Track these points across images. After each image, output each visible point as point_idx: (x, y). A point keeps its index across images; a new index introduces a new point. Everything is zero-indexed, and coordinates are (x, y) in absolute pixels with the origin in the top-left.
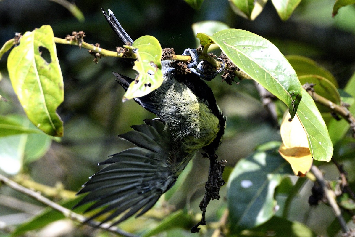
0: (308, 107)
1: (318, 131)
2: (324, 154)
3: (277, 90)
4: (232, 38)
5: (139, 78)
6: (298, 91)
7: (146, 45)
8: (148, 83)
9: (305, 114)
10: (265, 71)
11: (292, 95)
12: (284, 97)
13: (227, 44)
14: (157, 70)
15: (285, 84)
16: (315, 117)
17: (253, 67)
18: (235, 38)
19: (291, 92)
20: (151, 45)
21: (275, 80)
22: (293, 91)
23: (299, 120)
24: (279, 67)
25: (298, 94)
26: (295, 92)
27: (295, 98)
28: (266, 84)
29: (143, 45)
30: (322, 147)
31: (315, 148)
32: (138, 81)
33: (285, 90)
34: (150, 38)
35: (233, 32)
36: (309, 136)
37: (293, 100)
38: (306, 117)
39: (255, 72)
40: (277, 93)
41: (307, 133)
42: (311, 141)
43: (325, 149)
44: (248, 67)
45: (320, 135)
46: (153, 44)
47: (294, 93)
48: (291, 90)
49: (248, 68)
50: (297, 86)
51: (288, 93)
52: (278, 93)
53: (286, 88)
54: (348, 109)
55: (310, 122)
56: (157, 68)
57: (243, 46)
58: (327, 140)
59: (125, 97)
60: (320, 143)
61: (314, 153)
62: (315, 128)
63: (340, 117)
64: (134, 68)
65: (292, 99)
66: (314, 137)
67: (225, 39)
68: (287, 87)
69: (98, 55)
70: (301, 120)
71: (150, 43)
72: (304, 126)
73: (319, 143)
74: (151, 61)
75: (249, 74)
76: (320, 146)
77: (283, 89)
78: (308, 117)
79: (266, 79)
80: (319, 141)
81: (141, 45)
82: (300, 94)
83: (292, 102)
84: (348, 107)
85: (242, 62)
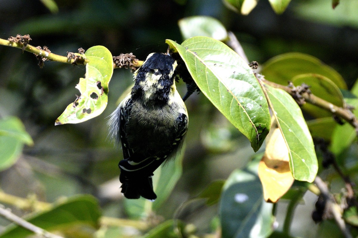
0: (294, 118)
1: (303, 146)
2: (306, 174)
3: (241, 122)
4: (206, 49)
5: (79, 101)
6: (266, 124)
7: (99, 59)
8: (87, 109)
9: (290, 127)
10: (232, 97)
11: (258, 128)
12: (247, 130)
13: (198, 56)
14: (102, 93)
15: (252, 114)
16: (301, 130)
17: (220, 91)
18: (209, 50)
19: (258, 124)
20: (104, 60)
21: (242, 109)
22: (261, 123)
23: (282, 133)
24: (249, 94)
25: (266, 128)
26: (263, 125)
27: (261, 132)
28: (230, 114)
29: (96, 57)
30: (305, 165)
31: (297, 167)
32: (77, 104)
33: (251, 121)
34: (105, 52)
35: (209, 42)
36: (291, 152)
37: (259, 134)
38: (290, 130)
39: (220, 96)
40: (240, 125)
41: (289, 149)
42: (293, 158)
43: (308, 167)
44: (214, 90)
45: (304, 150)
46: (106, 60)
47: (261, 126)
48: (258, 122)
49: (213, 92)
50: (266, 119)
51: (254, 125)
52: (242, 125)
53: (252, 120)
54: (352, 112)
55: (294, 136)
56: (103, 91)
57: (215, 62)
58: (311, 157)
59: (58, 120)
60: (303, 160)
61: (295, 172)
62: (299, 142)
63: (344, 121)
64: (78, 87)
65: (257, 132)
66: (297, 153)
67: (198, 49)
68: (254, 118)
69: (44, 60)
70: (283, 133)
71: (103, 58)
72: (286, 140)
73: (301, 161)
74: (99, 81)
75: (212, 99)
76: (302, 164)
77: (249, 120)
78: (293, 130)
79: (230, 107)
80: (302, 158)
81: (94, 57)
82: (267, 128)
83: (257, 136)
84: (352, 109)
85: (207, 83)
